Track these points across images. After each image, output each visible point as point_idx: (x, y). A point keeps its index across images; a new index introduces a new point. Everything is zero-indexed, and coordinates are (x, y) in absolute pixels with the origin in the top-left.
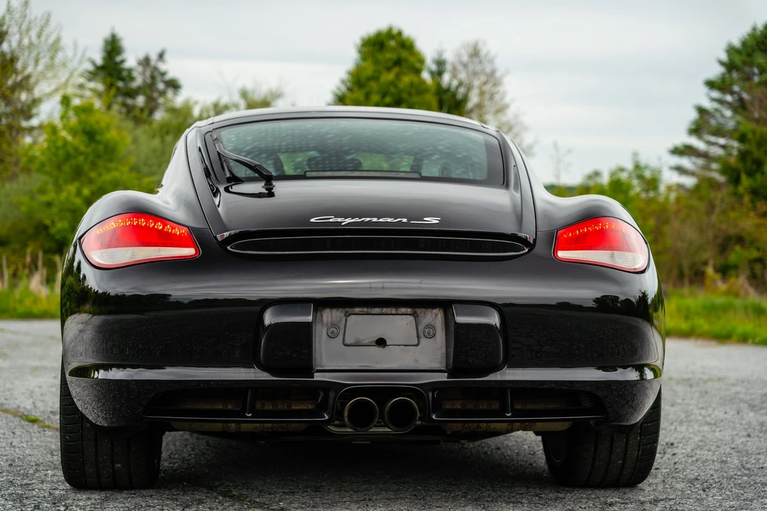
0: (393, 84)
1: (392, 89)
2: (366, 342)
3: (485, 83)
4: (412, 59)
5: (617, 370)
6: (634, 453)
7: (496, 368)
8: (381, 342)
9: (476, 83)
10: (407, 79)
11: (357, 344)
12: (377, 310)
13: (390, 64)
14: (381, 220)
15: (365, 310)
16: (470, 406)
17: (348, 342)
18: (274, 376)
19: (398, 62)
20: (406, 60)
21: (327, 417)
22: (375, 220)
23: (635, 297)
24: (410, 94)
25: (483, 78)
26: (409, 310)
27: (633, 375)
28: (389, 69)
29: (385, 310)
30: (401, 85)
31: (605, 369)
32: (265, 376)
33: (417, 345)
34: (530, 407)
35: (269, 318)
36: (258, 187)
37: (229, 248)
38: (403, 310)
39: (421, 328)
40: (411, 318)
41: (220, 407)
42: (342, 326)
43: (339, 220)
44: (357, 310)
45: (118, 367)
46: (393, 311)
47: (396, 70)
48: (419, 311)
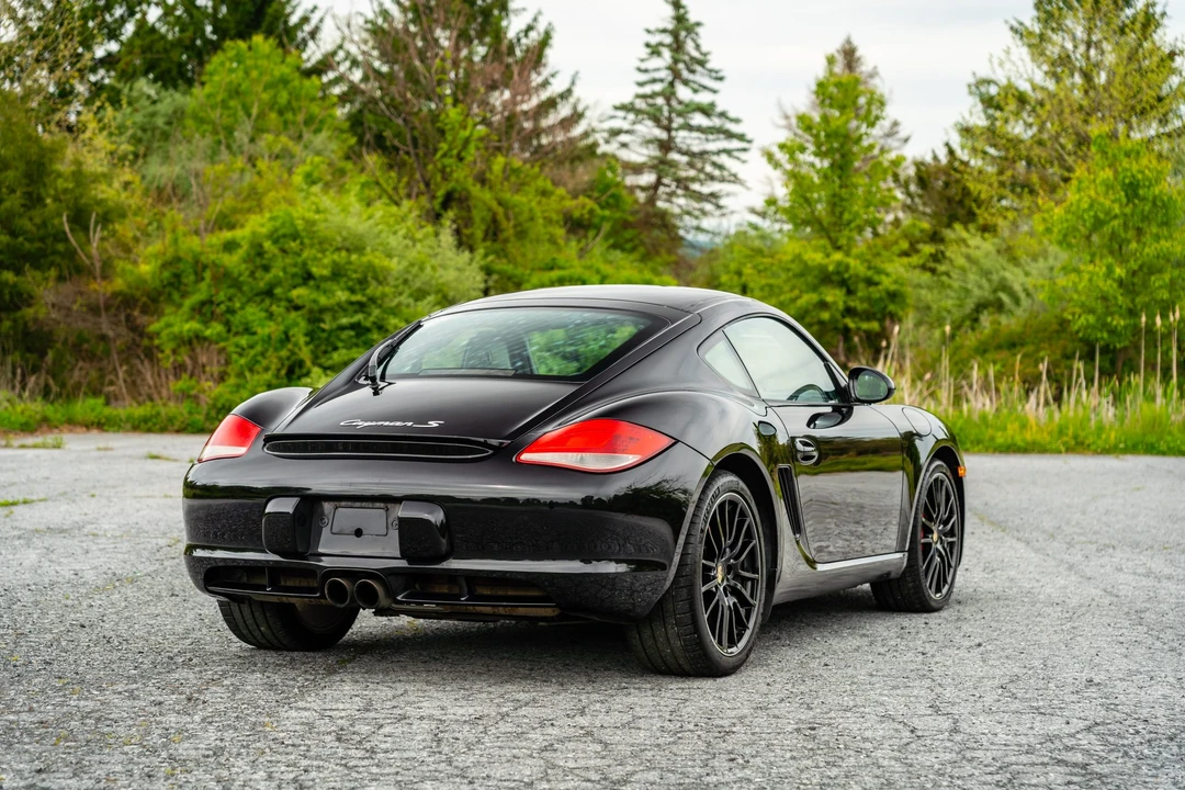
2: (347, 531)
7: (445, 558)
8: (359, 533)
11: (341, 533)
12: (358, 504)
14: (391, 424)
15: (349, 503)
17: (334, 531)
18: (283, 558)
21: (318, 594)
26: (382, 505)
29: (364, 504)
31: (587, 561)
32: (277, 558)
33: (385, 535)
34: (510, 593)
35: (269, 509)
37: (265, 449)
38: (378, 505)
39: (390, 520)
40: (383, 511)
42: (331, 518)
43: (359, 424)
44: (343, 504)
46: (370, 505)
48: (389, 506)
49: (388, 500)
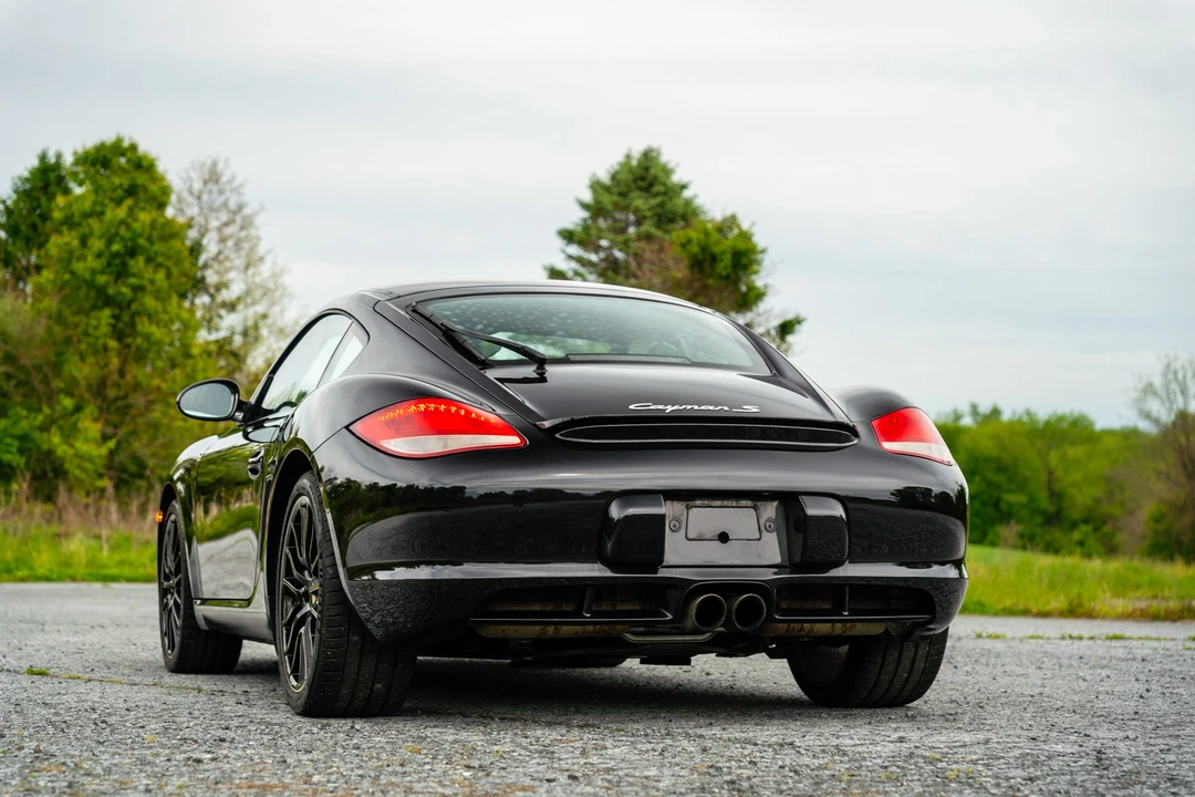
0: (122, 222)
1: (123, 231)
2: (707, 536)
3: (226, 224)
4: (153, 188)
5: (931, 567)
6: (920, 664)
7: (839, 564)
8: (723, 537)
9: (214, 223)
10: (145, 217)
11: (700, 539)
12: (718, 503)
13: (120, 192)
14: (703, 408)
15: (706, 502)
16: (797, 605)
17: (690, 536)
18: (614, 572)
19: (132, 191)
20: (145, 189)
21: (670, 617)
22: (696, 407)
23: (953, 490)
24: (150, 239)
25: (224, 217)
26: (750, 503)
27: (952, 573)
28: (119, 202)
29: (725, 503)
30: (136, 226)
32: (609, 574)
33: (759, 539)
35: (616, 512)
36: (529, 371)
37: (557, 436)
38: (744, 503)
39: (762, 522)
40: (752, 511)
41: (539, 608)
42: (684, 520)
43: (660, 407)
44: (698, 502)
45: (428, 563)
46: (734, 504)
47: (129, 202)
48: (759, 504)
49: (756, 497)
